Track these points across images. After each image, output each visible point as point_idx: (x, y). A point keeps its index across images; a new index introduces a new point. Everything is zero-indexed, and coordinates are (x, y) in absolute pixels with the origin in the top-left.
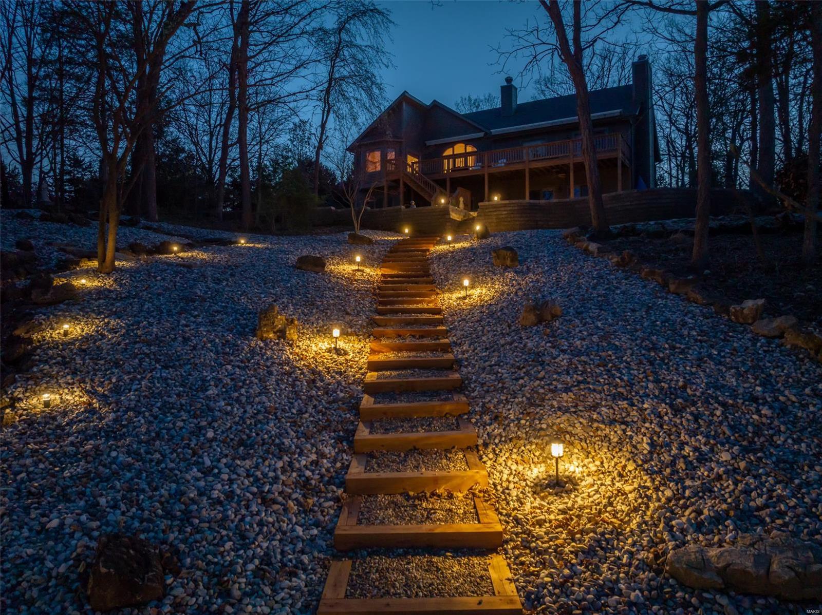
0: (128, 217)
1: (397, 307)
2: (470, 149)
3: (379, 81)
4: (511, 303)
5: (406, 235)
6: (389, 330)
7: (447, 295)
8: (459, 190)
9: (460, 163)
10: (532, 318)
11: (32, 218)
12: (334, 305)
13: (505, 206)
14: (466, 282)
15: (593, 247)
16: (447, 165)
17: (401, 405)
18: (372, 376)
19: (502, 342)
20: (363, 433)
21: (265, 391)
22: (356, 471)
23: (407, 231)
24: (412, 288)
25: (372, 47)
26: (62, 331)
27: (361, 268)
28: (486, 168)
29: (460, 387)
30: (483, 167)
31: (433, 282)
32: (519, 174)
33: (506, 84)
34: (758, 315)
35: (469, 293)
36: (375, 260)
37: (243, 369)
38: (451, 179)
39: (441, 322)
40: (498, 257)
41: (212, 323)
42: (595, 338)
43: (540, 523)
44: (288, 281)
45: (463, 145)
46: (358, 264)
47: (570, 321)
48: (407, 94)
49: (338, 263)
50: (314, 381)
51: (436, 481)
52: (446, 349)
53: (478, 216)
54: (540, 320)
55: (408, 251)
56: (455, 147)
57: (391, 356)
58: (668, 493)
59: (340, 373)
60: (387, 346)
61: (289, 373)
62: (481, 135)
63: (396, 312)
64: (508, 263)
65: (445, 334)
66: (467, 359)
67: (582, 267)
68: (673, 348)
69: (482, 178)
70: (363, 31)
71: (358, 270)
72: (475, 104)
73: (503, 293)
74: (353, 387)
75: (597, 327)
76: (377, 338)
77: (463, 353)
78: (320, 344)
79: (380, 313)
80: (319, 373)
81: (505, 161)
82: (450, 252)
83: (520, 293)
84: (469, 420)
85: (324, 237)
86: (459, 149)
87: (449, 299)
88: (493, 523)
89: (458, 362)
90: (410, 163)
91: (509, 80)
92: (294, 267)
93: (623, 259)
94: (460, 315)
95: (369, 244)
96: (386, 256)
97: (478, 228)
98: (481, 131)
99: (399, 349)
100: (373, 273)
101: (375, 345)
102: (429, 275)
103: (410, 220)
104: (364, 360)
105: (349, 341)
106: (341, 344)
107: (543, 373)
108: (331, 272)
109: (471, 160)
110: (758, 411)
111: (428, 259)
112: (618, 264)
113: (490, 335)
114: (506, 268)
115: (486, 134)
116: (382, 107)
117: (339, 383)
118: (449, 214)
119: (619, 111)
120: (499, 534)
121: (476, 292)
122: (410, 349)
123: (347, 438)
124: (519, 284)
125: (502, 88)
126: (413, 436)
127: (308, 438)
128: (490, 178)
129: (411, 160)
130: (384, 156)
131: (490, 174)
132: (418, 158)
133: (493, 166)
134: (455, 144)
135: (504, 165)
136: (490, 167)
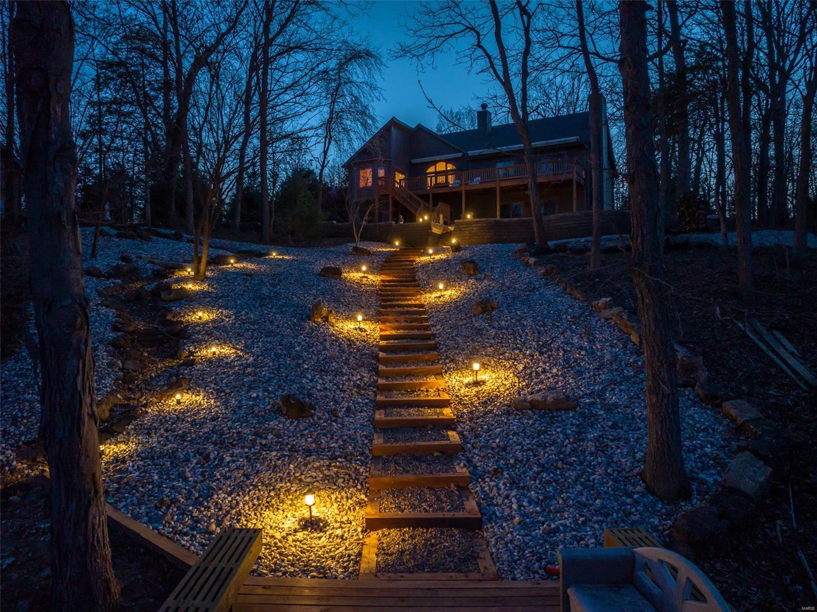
0: (174, 232)
1: (394, 303)
2: (450, 167)
4: (470, 300)
5: (396, 247)
6: (390, 317)
7: (428, 295)
8: (440, 204)
9: (441, 179)
10: (480, 309)
11: (110, 235)
12: (353, 302)
13: (476, 222)
14: (441, 286)
15: (532, 260)
16: (430, 182)
17: (403, 355)
18: (383, 343)
19: (461, 323)
20: (382, 368)
21: (325, 349)
22: (381, 381)
23: (397, 243)
24: (404, 290)
25: (366, 84)
26: (197, 317)
27: (366, 275)
28: (463, 186)
29: (435, 347)
30: (461, 185)
31: (418, 286)
32: (491, 192)
33: (481, 109)
34: (607, 306)
35: (443, 294)
36: (375, 269)
37: (310, 337)
38: (434, 194)
39: (424, 313)
40: (464, 268)
41: (282, 312)
42: (513, 321)
43: (467, 396)
44: (319, 286)
45: (444, 164)
46: (364, 272)
47: (503, 311)
48: (395, 120)
49: (349, 272)
50: (350, 345)
51: (421, 385)
52: (427, 328)
53: (454, 231)
54: (484, 311)
55: (398, 261)
56: (437, 165)
57: (394, 332)
58: (524, 384)
59: (364, 341)
60: (390, 327)
61: (336, 340)
62: (460, 155)
63: (394, 306)
64: (472, 272)
65: (426, 320)
66: (439, 334)
67: (521, 276)
68: (554, 325)
69: (460, 194)
70: (358, 70)
71: (364, 277)
72: (456, 117)
73: (466, 293)
74: (373, 348)
75: (517, 314)
76: (383, 322)
77: (437, 330)
78: (349, 326)
79: (383, 307)
80: (353, 341)
81: (479, 179)
82: (431, 262)
83: (476, 294)
84: (438, 362)
85: (332, 249)
86: (441, 167)
87: (429, 298)
88: (446, 397)
89: (434, 335)
90: (398, 181)
91: (484, 106)
92: (320, 275)
93: (547, 270)
94: (436, 308)
95: (368, 255)
96: (383, 266)
97: (454, 241)
98: (459, 151)
99: (397, 329)
100: (375, 279)
101: (382, 326)
102: (415, 281)
103: (400, 233)
104: (377, 335)
105: (366, 324)
106: (362, 326)
107: (480, 339)
108: (346, 278)
109: (451, 179)
110: (580, 353)
111: (415, 268)
112: (544, 274)
113: (454, 320)
114: (470, 276)
115: (464, 154)
117: (365, 346)
118: (431, 229)
119: (576, 137)
120: (449, 400)
121: (448, 293)
122: (404, 328)
123: (375, 370)
124: (477, 288)
125: (478, 112)
126: (409, 368)
127: (354, 370)
128: (467, 197)
129: (399, 176)
130: (375, 174)
131: (467, 192)
132: (405, 175)
133: (470, 184)
134: (437, 163)
135: (479, 183)
136: (467, 185)
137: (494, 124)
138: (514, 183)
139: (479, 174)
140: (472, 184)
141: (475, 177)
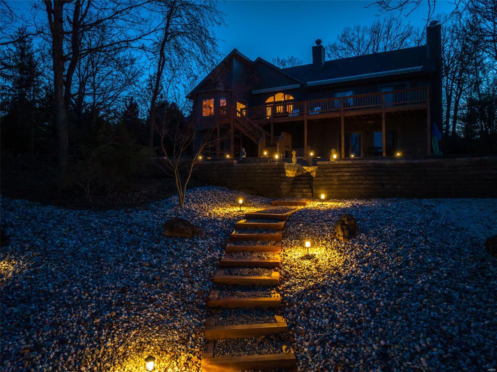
2: (288, 98)
3: (211, 36)
8: (283, 134)
9: (280, 109)
28: (305, 116)
30: (301, 115)
33: (316, 45)
38: (274, 124)
45: (282, 94)
48: (236, 52)
56: (276, 96)
62: (298, 86)
69: (301, 124)
81: (320, 108)
86: (280, 97)
90: (239, 110)
91: (319, 42)
98: (297, 83)
109: (290, 108)
115: (302, 85)
116: (215, 61)
118: (285, 173)
119: (420, 67)
125: (313, 48)
129: (240, 106)
130: (217, 104)
131: (309, 121)
132: (245, 105)
133: (310, 114)
134: (276, 94)
135: (320, 113)
136: (308, 114)
137: (327, 59)
138: (359, 113)
139: (320, 104)
140: (313, 113)
141: (315, 107)
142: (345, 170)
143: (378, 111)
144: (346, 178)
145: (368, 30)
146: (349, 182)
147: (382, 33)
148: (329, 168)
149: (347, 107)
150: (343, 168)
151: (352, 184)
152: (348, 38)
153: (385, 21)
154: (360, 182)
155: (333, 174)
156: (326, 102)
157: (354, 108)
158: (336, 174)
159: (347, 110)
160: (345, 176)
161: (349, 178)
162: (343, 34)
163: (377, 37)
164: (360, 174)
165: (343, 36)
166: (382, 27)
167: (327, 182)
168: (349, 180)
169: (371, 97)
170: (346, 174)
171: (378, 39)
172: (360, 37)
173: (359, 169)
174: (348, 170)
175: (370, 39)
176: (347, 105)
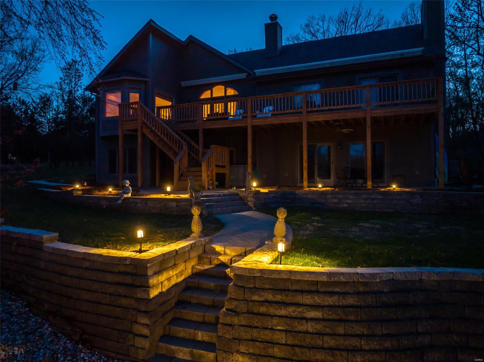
2: (231, 92)
9: (219, 108)
28: (249, 120)
33: (269, 22)
38: (205, 130)
45: (223, 87)
48: (152, 24)
56: (214, 89)
62: (243, 76)
69: (244, 130)
81: (271, 108)
86: (219, 91)
91: (273, 18)
98: (242, 71)
109: (232, 107)
115: (249, 74)
119: (421, 49)
125: (266, 25)
128: (254, 133)
130: (125, 98)
131: (254, 127)
132: (172, 101)
133: (258, 116)
134: (214, 86)
135: (272, 115)
136: (254, 117)
137: (285, 42)
138: (329, 117)
139: (270, 101)
140: (262, 116)
141: (267, 106)
142: (307, 299)
143: (359, 115)
144: (310, 327)
145: (334, 19)
146: (320, 343)
147: (350, 24)
148: (264, 289)
149: (311, 107)
150: (302, 292)
151: (331, 349)
152: (312, 29)
153: (353, 9)
154: (354, 342)
155: (272, 310)
156: (280, 98)
157: (323, 108)
158: (283, 312)
159: (312, 112)
160: (307, 319)
161: (319, 327)
162: (307, 23)
163: (344, 28)
164: (352, 318)
165: (307, 26)
166: (349, 16)
167: (255, 333)
168: (320, 334)
169: (345, 92)
170: (312, 314)
171: (345, 29)
172: (325, 28)
173: (350, 301)
174: (317, 300)
175: (336, 29)
176: (310, 104)
